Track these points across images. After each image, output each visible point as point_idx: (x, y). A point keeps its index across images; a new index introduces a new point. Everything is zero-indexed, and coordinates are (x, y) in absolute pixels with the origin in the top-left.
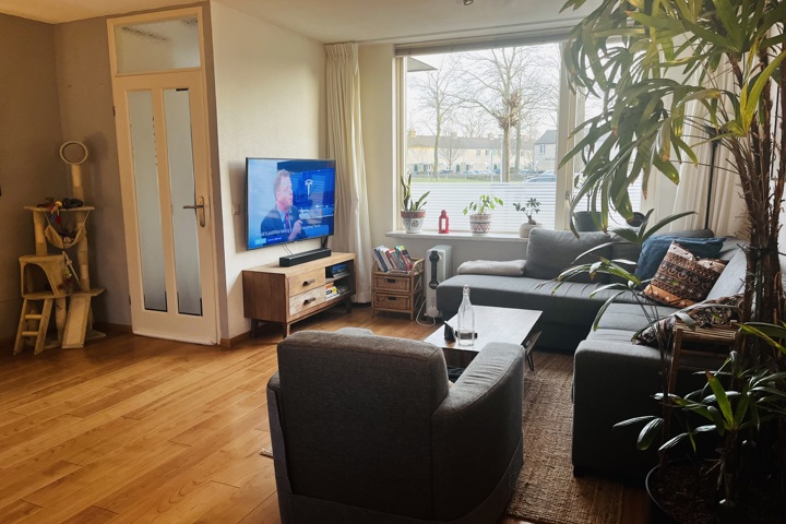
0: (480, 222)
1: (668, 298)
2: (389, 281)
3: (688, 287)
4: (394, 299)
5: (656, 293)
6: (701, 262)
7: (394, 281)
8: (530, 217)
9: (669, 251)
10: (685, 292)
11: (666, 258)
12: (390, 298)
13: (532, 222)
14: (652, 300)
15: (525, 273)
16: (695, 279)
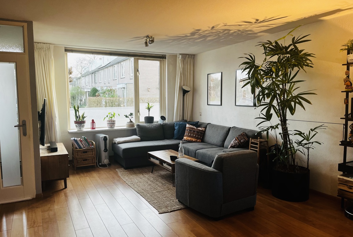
0: (112, 123)
1: (194, 140)
2: (84, 152)
3: (198, 136)
4: (86, 160)
5: (189, 139)
6: (199, 128)
7: (86, 152)
8: (130, 120)
9: (187, 126)
10: (198, 137)
11: (187, 129)
12: (84, 160)
13: (131, 122)
14: (188, 141)
15: (142, 140)
16: (199, 133)
